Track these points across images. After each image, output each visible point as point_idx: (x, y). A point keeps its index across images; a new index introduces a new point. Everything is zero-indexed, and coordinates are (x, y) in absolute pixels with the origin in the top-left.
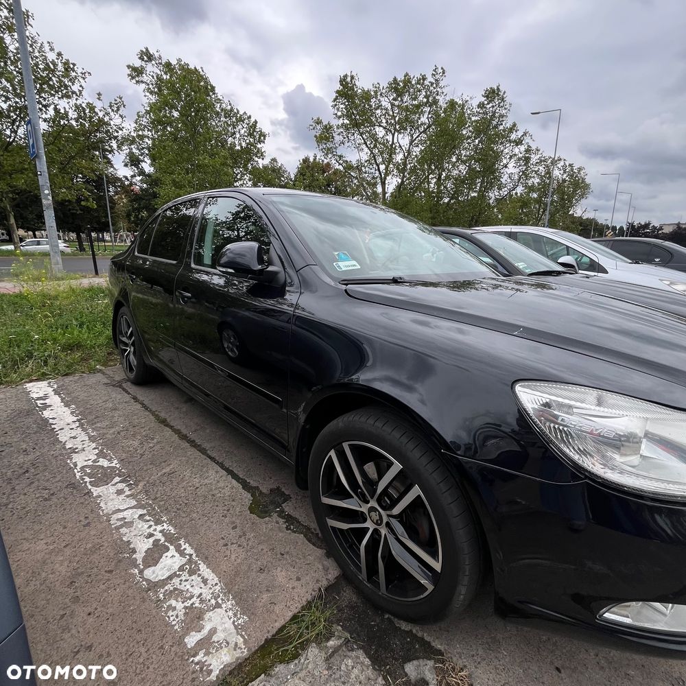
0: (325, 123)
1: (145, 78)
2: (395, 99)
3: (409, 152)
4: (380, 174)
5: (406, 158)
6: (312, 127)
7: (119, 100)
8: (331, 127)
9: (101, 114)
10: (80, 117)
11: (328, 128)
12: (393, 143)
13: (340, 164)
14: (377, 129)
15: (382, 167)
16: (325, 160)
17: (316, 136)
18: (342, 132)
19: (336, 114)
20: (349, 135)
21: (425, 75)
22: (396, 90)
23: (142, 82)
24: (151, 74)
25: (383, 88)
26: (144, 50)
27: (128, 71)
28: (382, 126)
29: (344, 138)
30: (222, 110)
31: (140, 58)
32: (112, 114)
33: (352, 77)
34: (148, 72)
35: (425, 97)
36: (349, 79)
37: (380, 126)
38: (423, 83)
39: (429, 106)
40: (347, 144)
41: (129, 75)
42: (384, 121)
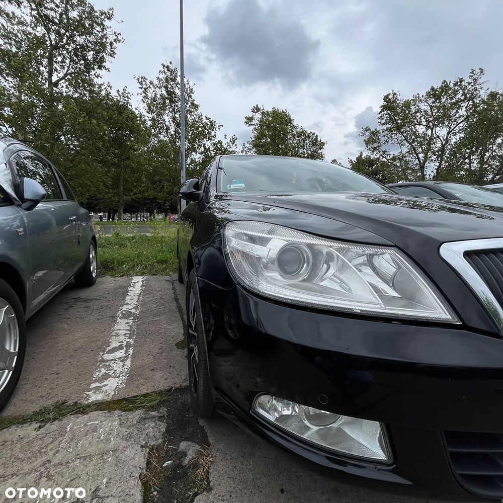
0: (373, 129)
1: (254, 122)
2: (433, 102)
3: (447, 141)
4: (420, 161)
5: (443, 146)
6: (362, 134)
7: (234, 137)
8: (377, 132)
9: (225, 146)
10: (215, 149)
11: (375, 133)
12: (432, 136)
13: (383, 157)
14: (418, 127)
15: (421, 156)
16: (372, 156)
17: (365, 141)
18: (387, 134)
19: (381, 122)
20: (393, 136)
21: (462, 79)
22: (434, 95)
23: (252, 125)
24: (258, 119)
25: (423, 96)
26: (256, 106)
27: (245, 120)
28: (422, 125)
29: (388, 138)
30: (297, 133)
31: (252, 111)
32: (231, 145)
33: (394, 94)
34: (256, 119)
35: (463, 95)
36: (391, 96)
37: (420, 125)
38: (461, 85)
39: (467, 101)
40: (390, 142)
41: (245, 122)
42: (424, 120)
